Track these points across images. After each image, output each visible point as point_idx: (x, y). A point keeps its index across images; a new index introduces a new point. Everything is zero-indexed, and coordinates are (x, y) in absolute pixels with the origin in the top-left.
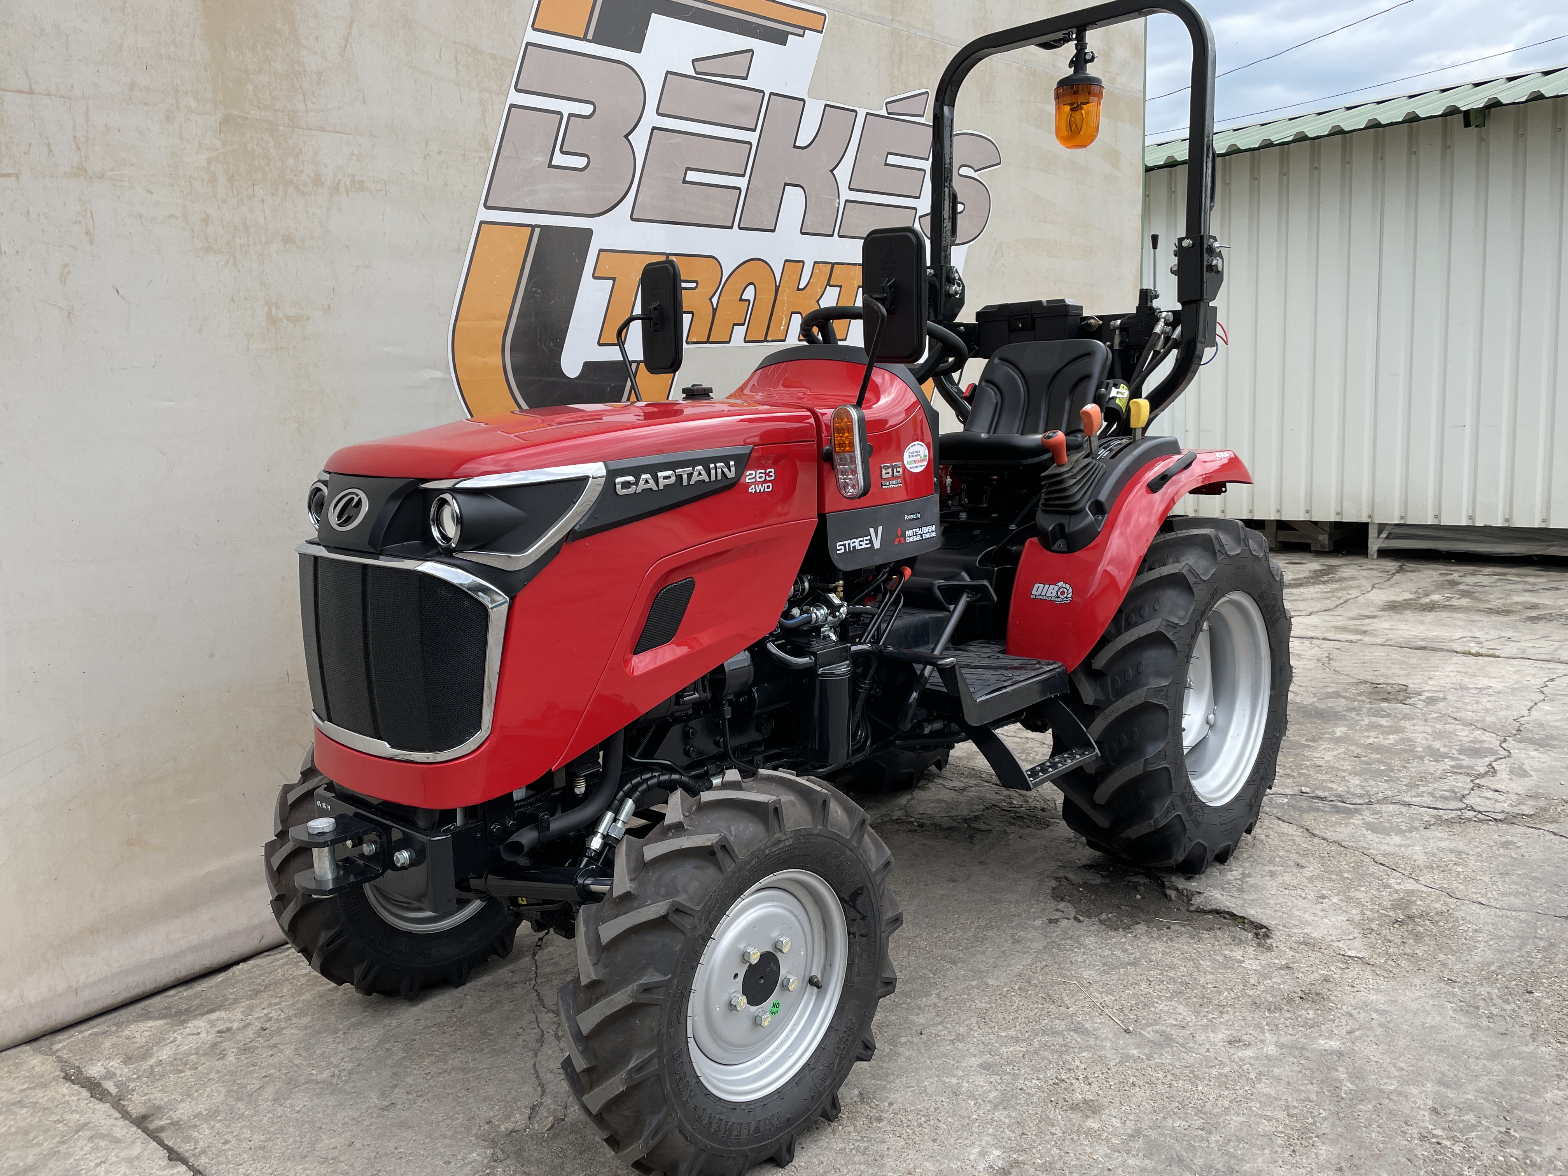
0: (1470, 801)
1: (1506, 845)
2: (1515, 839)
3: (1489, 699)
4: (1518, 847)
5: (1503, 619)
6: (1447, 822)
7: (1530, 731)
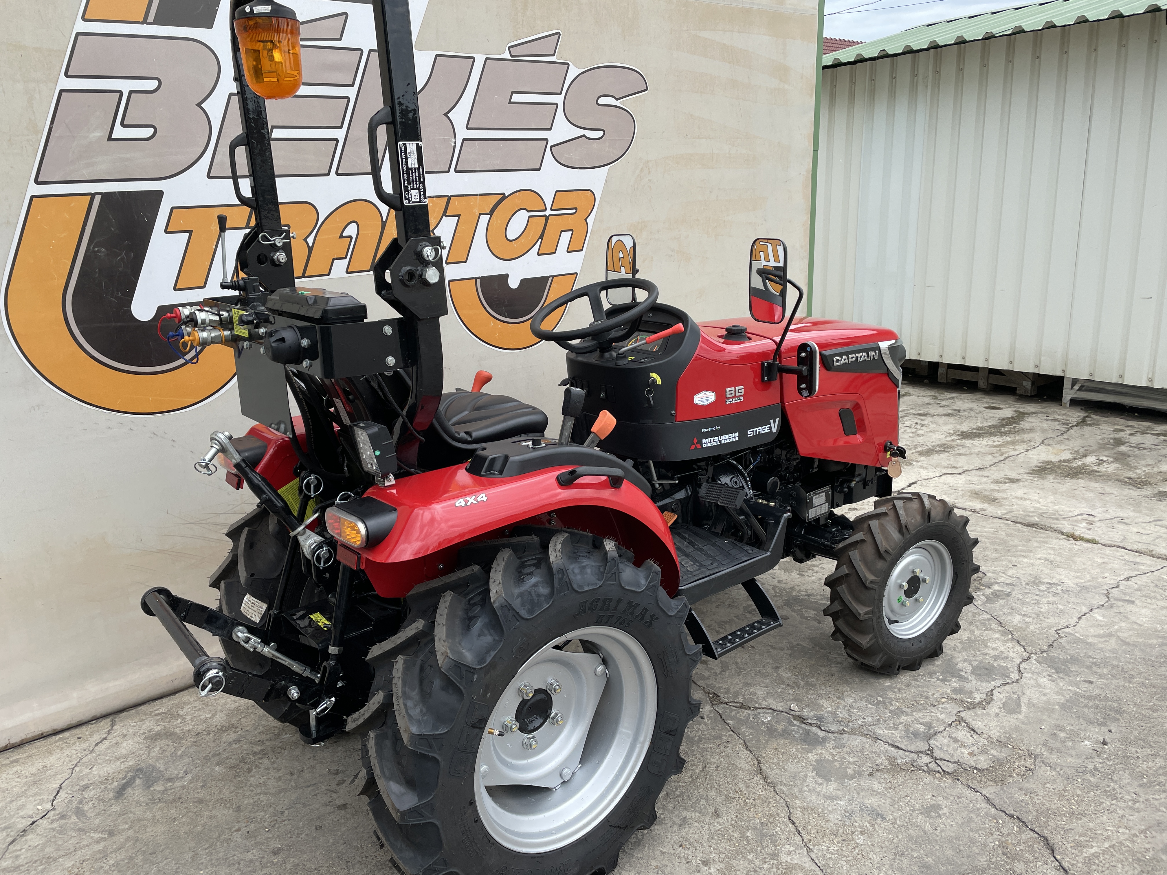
0: (938, 741)
1: (931, 810)
2: (944, 803)
3: (1052, 599)
4: (939, 816)
5: (1134, 493)
6: (895, 768)
7: (1061, 647)
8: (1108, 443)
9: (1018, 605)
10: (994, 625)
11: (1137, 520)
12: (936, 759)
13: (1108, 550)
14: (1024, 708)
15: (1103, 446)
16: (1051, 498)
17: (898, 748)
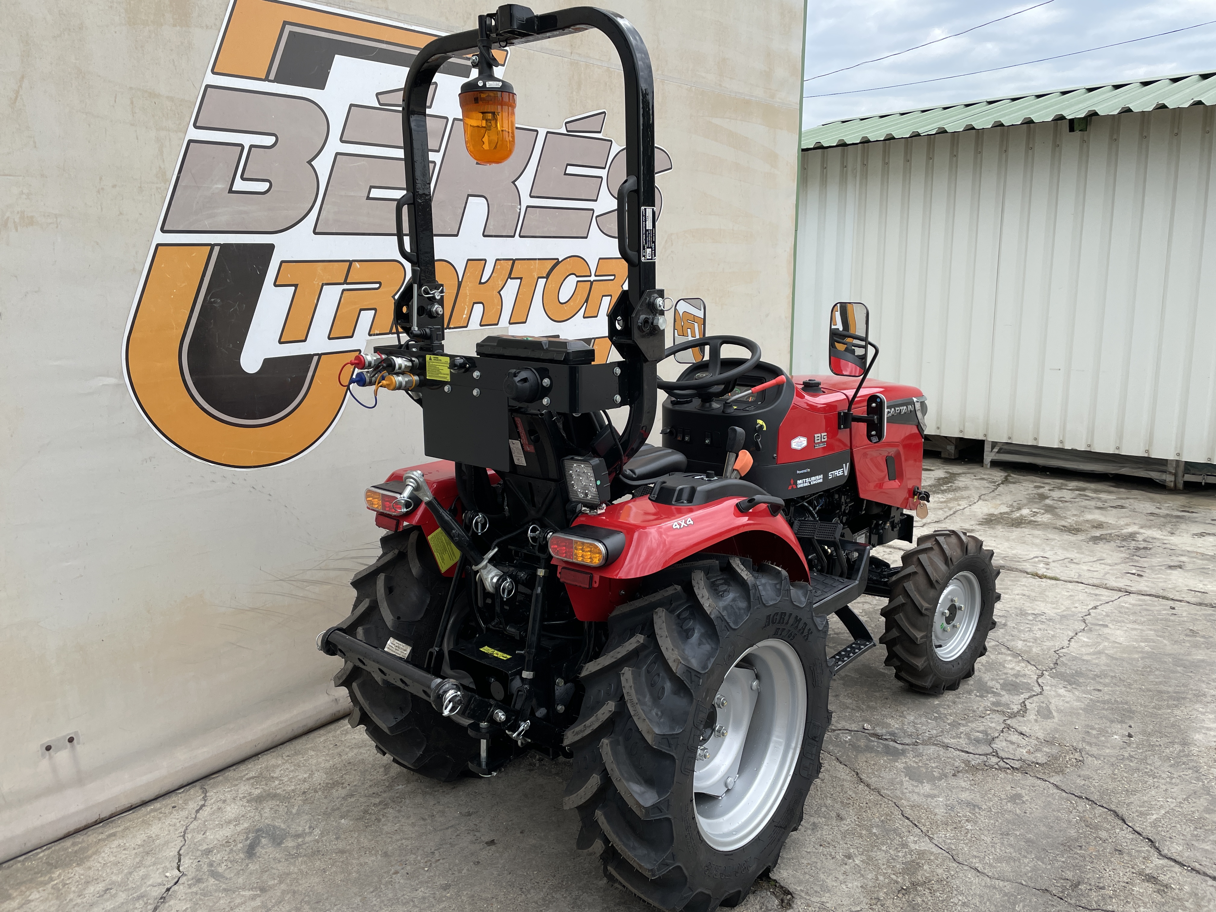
0: (998, 745)
1: (1015, 798)
2: (1023, 792)
3: (1040, 626)
4: (1024, 802)
5: (1072, 538)
6: (973, 769)
7: (1064, 664)
8: (1034, 498)
9: (1015, 633)
10: (1004, 650)
11: (1083, 560)
12: (1002, 759)
13: (1070, 586)
14: (1055, 714)
15: (1031, 500)
16: (1006, 544)
17: (967, 752)
